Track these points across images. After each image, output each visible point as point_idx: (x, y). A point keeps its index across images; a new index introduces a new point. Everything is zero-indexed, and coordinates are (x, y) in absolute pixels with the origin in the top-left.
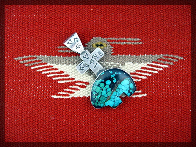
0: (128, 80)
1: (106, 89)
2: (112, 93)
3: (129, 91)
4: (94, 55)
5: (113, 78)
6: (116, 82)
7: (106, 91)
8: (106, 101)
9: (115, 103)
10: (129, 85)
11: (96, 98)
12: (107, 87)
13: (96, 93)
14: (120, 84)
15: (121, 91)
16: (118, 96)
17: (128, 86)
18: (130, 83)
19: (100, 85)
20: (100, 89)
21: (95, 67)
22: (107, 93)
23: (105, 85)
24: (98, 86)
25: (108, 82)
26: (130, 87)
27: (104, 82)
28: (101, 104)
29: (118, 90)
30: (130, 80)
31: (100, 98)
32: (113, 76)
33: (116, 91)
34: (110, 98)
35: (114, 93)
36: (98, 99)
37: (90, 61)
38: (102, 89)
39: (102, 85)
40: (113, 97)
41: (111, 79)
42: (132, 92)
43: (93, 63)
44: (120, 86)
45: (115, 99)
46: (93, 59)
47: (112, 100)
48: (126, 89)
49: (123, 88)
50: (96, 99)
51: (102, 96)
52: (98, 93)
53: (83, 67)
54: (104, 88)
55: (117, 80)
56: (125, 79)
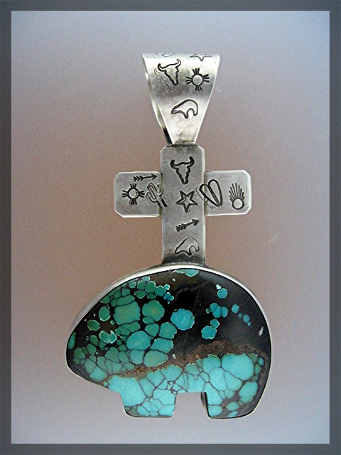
0: (255, 364)
1: (158, 336)
2: (165, 365)
3: (225, 402)
4: (213, 185)
5: (211, 316)
6: (212, 341)
7: (152, 342)
8: (121, 374)
9: (146, 405)
10: (244, 382)
11: (97, 333)
12: (168, 330)
13: (112, 318)
14: (220, 357)
15: (201, 383)
16: (176, 388)
17: (237, 385)
18: (250, 380)
19: (145, 306)
20: (138, 317)
21: (179, 228)
23: (166, 318)
24: (137, 299)
25: (184, 319)
26: (241, 393)
27: (169, 309)
28: (97, 368)
29: (195, 372)
30: (258, 369)
31: (109, 346)
32: (216, 310)
33: (184, 371)
34: (142, 376)
35: (172, 372)
36: (102, 346)
37: (182, 193)
38: (140, 322)
39: (156, 311)
40: (156, 377)
41: (203, 320)
42: (231, 412)
43: (186, 210)
44: (210, 363)
45: (157, 394)
46: (199, 198)
47: (148, 387)
48: (221, 386)
49: (216, 378)
50: (94, 336)
51: (122, 348)
52: (117, 326)
53: (140, 194)
54: (152, 329)
55: (218, 337)
56: (248, 354)
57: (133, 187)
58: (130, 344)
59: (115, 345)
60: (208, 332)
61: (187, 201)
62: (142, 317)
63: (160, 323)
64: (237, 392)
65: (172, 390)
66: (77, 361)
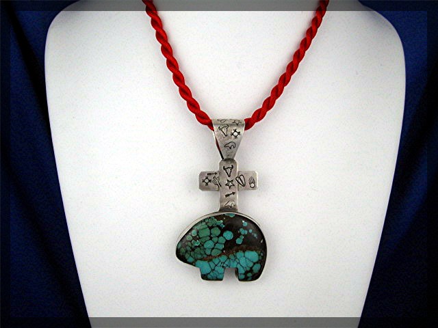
0: (259, 255)
1: (217, 242)
2: (220, 255)
3: (247, 272)
4: (242, 177)
5: (240, 234)
7: (215, 245)
8: (201, 259)
9: (212, 274)
10: (254, 264)
11: (191, 241)
12: (222, 240)
14: (244, 252)
15: (235, 263)
16: (225, 265)
17: (251, 265)
18: (257, 263)
19: (212, 230)
20: (209, 234)
21: (227, 196)
22: (213, 249)
23: (221, 235)
24: (208, 227)
25: (229, 235)
26: (254, 269)
27: (223, 231)
28: (190, 257)
29: (233, 258)
30: (261, 258)
31: (196, 247)
32: (243, 231)
33: (228, 258)
34: (211, 260)
35: (223, 258)
36: (193, 247)
37: (228, 181)
38: (210, 236)
39: (217, 232)
40: (216, 261)
41: (237, 235)
42: (249, 278)
43: (230, 187)
44: (240, 254)
45: (217, 268)
46: (235, 183)
47: (212, 265)
48: (244, 265)
49: (242, 261)
50: (189, 243)
51: (202, 248)
52: (200, 238)
53: (210, 181)
54: (215, 239)
55: (243, 243)
56: (256, 251)
57: (207, 178)
58: (205, 246)
59: (199, 246)
60: (239, 241)
61: (230, 184)
62: (211, 234)
63: (218, 237)
64: (251, 268)
65: (223, 267)
66: (181, 254)
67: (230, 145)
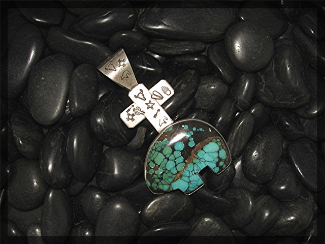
0: (217, 143)
1: (176, 159)
2: (185, 167)
3: (217, 164)
4: (155, 93)
5: (188, 138)
6: (195, 145)
7: (175, 162)
8: (173, 181)
9: (191, 186)
10: (218, 152)
11: (154, 173)
12: (177, 154)
13: (156, 164)
14: (202, 149)
15: (203, 163)
16: (196, 172)
17: (216, 155)
18: (220, 150)
19: (163, 152)
21: (155, 117)
22: (176, 166)
23: (174, 150)
24: (159, 152)
25: (180, 146)
26: (221, 157)
27: (172, 146)
28: (164, 186)
29: (198, 161)
30: (219, 144)
31: (162, 174)
32: (188, 135)
33: (194, 164)
34: (181, 176)
35: (190, 167)
36: (159, 176)
37: (146, 104)
38: (166, 158)
39: (168, 150)
40: (186, 173)
42: (222, 166)
43: (152, 108)
44: (200, 154)
45: (191, 179)
46: (153, 101)
47: (186, 179)
48: (211, 159)
49: (207, 157)
50: (154, 176)
51: (167, 172)
52: (159, 166)
53: (133, 115)
55: (196, 143)
56: (211, 141)
57: (129, 115)
58: (168, 168)
59: (164, 172)
60: (191, 144)
61: (150, 105)
62: (165, 156)
63: (172, 153)
64: (218, 157)
65: (195, 174)
66: (155, 189)
67: (125, 75)
